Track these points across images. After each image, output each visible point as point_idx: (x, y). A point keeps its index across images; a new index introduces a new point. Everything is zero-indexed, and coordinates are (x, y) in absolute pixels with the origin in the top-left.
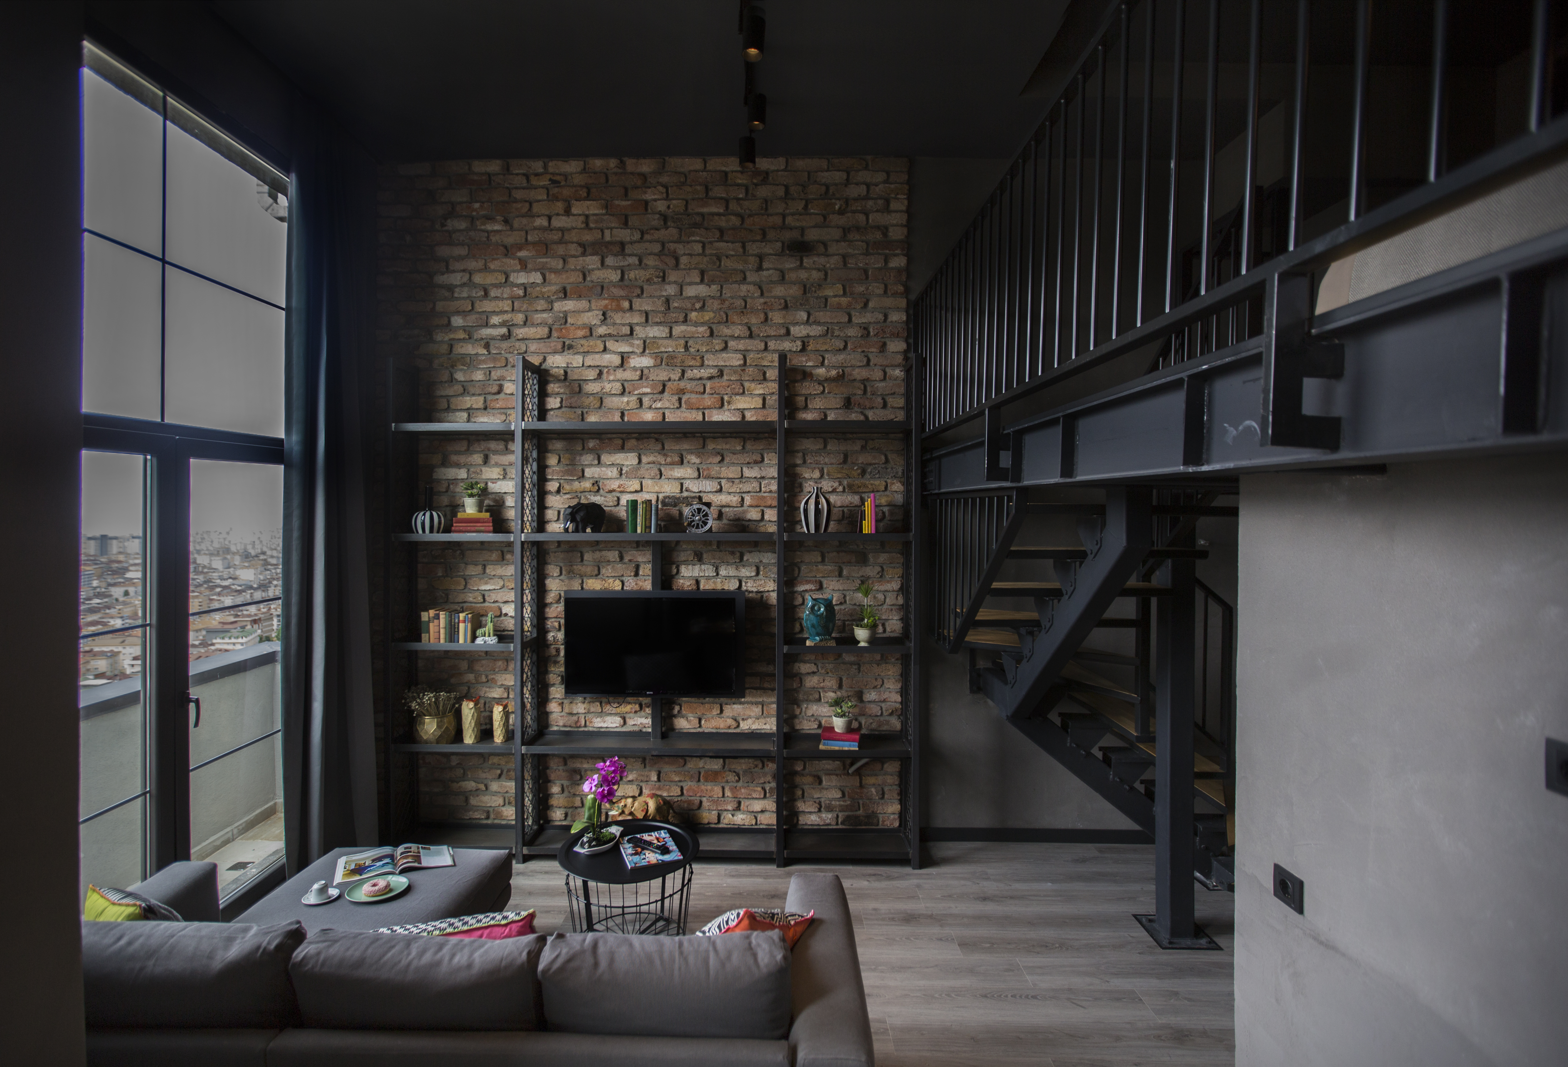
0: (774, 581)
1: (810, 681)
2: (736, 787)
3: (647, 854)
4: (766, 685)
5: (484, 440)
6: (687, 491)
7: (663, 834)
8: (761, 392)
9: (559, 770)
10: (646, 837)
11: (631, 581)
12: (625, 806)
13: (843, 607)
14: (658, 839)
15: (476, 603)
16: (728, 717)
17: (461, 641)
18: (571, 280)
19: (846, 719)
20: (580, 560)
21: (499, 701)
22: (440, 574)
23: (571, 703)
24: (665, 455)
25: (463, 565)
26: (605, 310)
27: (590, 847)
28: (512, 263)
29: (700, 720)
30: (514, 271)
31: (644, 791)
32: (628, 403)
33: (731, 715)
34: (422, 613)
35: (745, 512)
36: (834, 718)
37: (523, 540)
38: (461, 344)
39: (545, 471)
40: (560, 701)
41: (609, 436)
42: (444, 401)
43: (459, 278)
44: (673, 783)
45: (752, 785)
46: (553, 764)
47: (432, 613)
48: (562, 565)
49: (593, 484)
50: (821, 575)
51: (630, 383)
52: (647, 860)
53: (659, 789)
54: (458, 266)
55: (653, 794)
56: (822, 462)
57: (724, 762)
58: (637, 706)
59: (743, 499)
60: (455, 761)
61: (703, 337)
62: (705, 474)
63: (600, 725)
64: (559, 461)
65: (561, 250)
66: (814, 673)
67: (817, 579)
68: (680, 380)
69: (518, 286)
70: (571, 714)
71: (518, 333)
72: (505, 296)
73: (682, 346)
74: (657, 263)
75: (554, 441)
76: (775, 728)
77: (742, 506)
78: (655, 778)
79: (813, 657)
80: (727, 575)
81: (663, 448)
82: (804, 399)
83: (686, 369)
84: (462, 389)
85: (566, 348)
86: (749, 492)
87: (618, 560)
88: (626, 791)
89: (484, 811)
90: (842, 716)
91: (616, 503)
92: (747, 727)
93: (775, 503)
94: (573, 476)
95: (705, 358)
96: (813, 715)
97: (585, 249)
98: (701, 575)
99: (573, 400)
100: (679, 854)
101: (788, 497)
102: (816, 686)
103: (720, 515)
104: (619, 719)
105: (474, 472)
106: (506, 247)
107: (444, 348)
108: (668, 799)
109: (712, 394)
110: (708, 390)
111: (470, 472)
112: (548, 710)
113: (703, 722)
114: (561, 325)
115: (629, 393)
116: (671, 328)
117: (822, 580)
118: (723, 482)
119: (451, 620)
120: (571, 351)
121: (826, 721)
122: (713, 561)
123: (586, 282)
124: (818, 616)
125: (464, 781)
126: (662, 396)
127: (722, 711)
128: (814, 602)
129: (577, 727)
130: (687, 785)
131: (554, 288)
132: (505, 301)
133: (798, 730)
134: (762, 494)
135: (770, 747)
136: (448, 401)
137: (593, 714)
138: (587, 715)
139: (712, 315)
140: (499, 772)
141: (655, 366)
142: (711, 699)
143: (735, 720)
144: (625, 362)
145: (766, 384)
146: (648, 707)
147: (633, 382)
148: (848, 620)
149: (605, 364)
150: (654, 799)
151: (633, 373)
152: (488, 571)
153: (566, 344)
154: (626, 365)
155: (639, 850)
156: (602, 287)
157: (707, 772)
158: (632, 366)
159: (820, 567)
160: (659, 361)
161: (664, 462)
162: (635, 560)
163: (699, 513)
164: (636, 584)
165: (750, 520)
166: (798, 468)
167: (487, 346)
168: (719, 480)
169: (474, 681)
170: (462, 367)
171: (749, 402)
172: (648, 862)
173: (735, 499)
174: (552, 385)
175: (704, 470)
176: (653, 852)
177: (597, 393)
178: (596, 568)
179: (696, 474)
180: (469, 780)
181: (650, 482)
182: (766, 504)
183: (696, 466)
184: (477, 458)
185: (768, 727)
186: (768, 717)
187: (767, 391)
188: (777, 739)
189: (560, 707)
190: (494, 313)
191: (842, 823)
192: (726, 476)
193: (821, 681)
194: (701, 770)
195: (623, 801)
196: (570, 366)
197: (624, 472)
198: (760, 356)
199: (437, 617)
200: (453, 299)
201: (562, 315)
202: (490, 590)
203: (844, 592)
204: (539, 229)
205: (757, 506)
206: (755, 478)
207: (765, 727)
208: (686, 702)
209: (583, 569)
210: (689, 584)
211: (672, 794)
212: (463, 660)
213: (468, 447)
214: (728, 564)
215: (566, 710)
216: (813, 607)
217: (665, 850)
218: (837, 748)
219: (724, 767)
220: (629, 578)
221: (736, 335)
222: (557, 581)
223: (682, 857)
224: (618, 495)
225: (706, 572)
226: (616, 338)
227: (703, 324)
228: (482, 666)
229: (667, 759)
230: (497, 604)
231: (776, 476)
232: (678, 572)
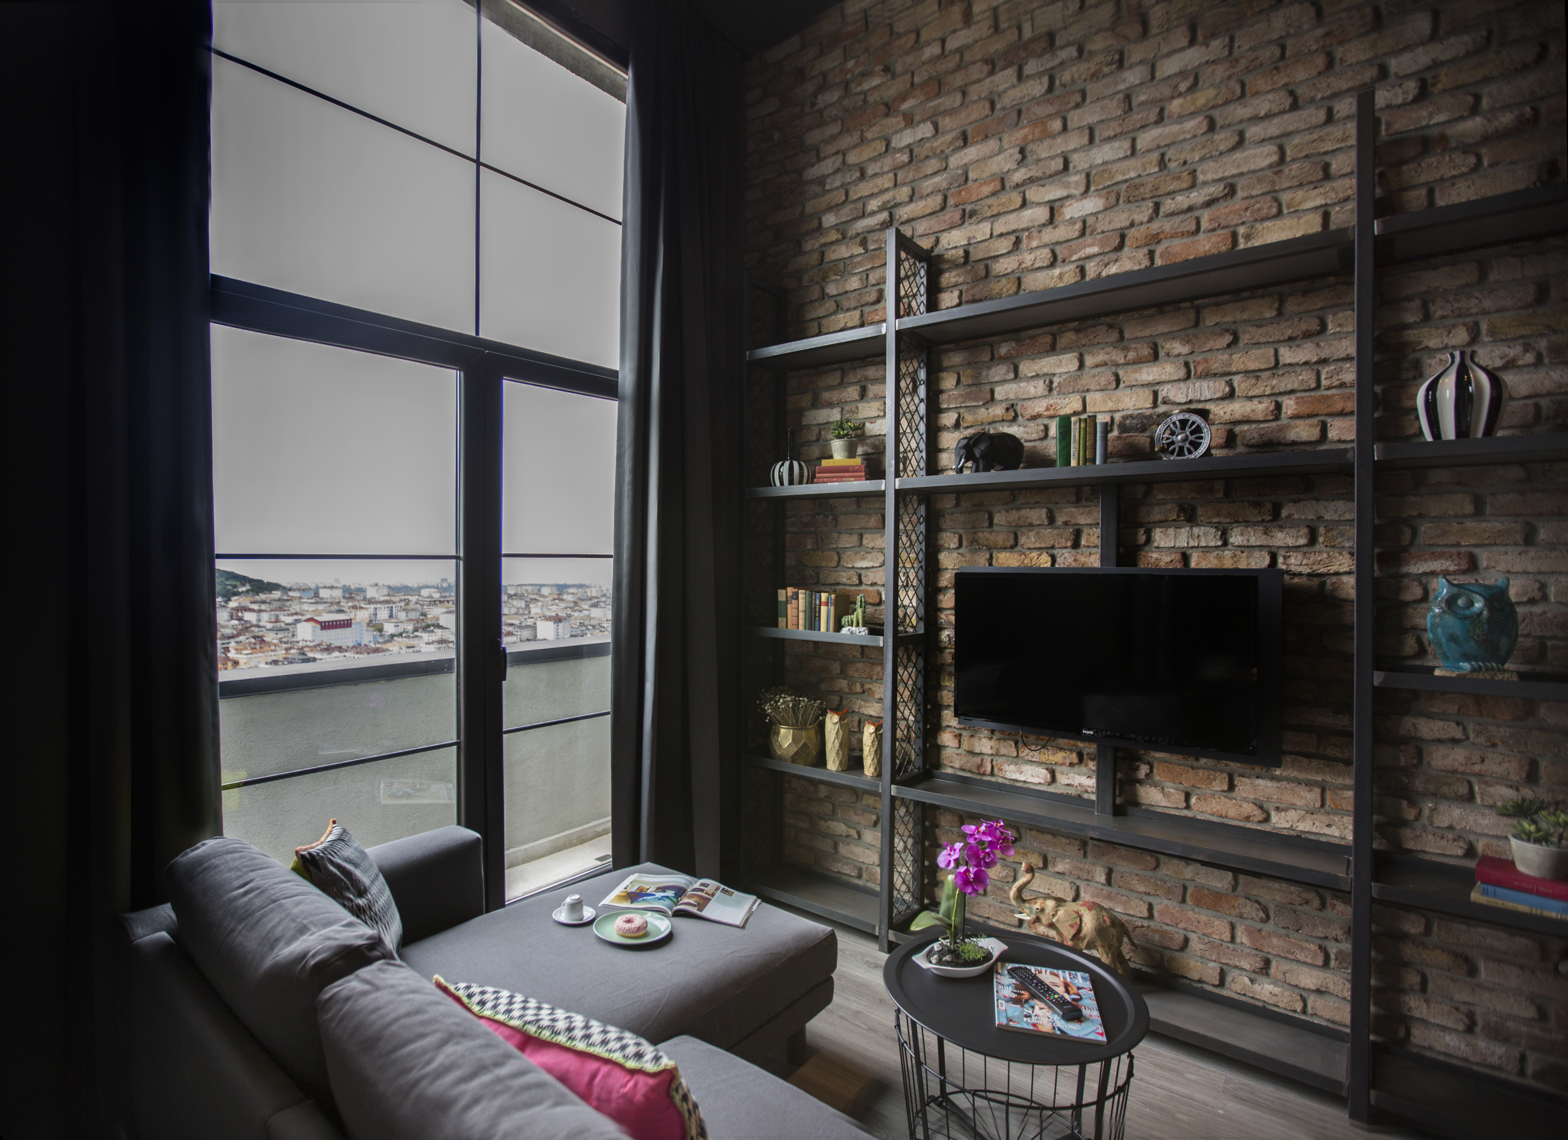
0: (1352, 554)
1: (1445, 757)
2: (1260, 931)
3: (1037, 1008)
4: (1331, 752)
5: (860, 368)
6: (1164, 403)
7: (1080, 980)
8: (1319, 202)
9: (953, 833)
10: (1046, 975)
11: (1067, 555)
12: (1042, 910)
13: (1537, 609)
14: (1067, 986)
15: (850, 585)
16: (1245, 799)
17: (823, 628)
18: (973, 117)
19: (1552, 849)
20: (987, 524)
21: (872, 719)
22: (809, 547)
23: (972, 736)
24: (1126, 349)
25: (835, 535)
26: (1022, 144)
27: (940, 962)
28: (896, 121)
29: (1188, 796)
30: (897, 132)
31: (1082, 894)
32: (1061, 276)
33: (1252, 796)
34: (779, 591)
35: (1281, 429)
36: (1514, 842)
37: (897, 488)
38: (834, 248)
39: (938, 398)
40: (957, 732)
41: (1031, 332)
42: (815, 324)
43: (831, 165)
44: (1135, 894)
45: (1296, 935)
46: (945, 821)
47: (790, 590)
48: (961, 531)
49: (1007, 409)
50: (1473, 541)
51: (1064, 245)
52: (1034, 1020)
53: (1109, 897)
54: (830, 149)
55: (1094, 903)
56: (1474, 310)
57: (1236, 880)
58: (1074, 755)
59: (1278, 406)
60: (823, 792)
61: (1195, 136)
62: (1199, 369)
63: (1014, 777)
64: (958, 382)
65: (959, 80)
66: (1455, 741)
67: (1463, 550)
68: (1150, 220)
69: (901, 150)
70: (971, 753)
71: (901, 213)
72: (886, 169)
73: (1154, 162)
74: (1109, 43)
75: (951, 354)
76: (1350, 837)
77: (1277, 418)
78: (1103, 879)
79: (1453, 709)
80: (1245, 543)
81: (1122, 338)
82: (1423, 192)
83: (1162, 199)
84: (835, 305)
85: (967, 216)
86: (1292, 392)
87: (1046, 522)
88: (1053, 889)
89: (855, 866)
90: (1541, 839)
91: (1042, 435)
92: (1288, 826)
93: (1352, 405)
94: (978, 401)
95: (1198, 173)
96: (1451, 828)
97: (992, 65)
98: (1192, 544)
99: (976, 290)
100: (1101, 1030)
101: (1384, 392)
102: (1461, 769)
103: (1231, 439)
104: (1045, 771)
105: (849, 411)
106: (887, 105)
107: (816, 256)
108: (1124, 918)
109: (1214, 230)
110: (1204, 225)
111: (845, 412)
112: (939, 741)
113: (1193, 800)
114: (960, 186)
115: (1064, 261)
116: (1134, 140)
117: (1477, 551)
118: (1236, 380)
119: (811, 602)
120: (974, 218)
121: (1487, 845)
122: (1215, 520)
123: (996, 112)
124: (1465, 618)
125: (833, 820)
126: (1119, 254)
127: (1231, 787)
128: (1455, 590)
129: (980, 774)
130: (1161, 904)
131: (948, 137)
132: (885, 176)
133: (1410, 851)
134: (1322, 392)
135: (1339, 871)
136: (819, 325)
137: (1004, 759)
138: (995, 759)
139: (1211, 93)
140: (874, 817)
141: (1106, 209)
142: (1210, 762)
143: (1261, 807)
144: (1056, 214)
145: (1328, 185)
146: (1093, 759)
147: (1069, 244)
148: (1554, 637)
149: (1025, 225)
150: (1094, 912)
151: (1070, 228)
152: (865, 542)
153: (967, 210)
154: (1058, 219)
155: (1026, 995)
156: (1020, 112)
157: (1199, 889)
158: (1068, 217)
159: (1470, 524)
160: (1113, 199)
161: (1122, 361)
162: (1073, 522)
163: (1183, 428)
164: (1075, 560)
165: (1294, 443)
166: (1410, 332)
167: (864, 243)
168: (1228, 378)
169: (846, 690)
170: (835, 277)
171: (1291, 228)
172: (1034, 1025)
173: (1261, 407)
174: (947, 275)
175: (1199, 363)
176: (1050, 1008)
177: (1013, 272)
178: (1012, 536)
179: (1182, 373)
180: (839, 821)
181: (1098, 395)
182: (1331, 410)
183: (1181, 360)
184: (852, 392)
185: (1334, 832)
186: (1336, 814)
187: (1332, 197)
188: (1355, 858)
189: (956, 741)
190: (872, 196)
191: (1537, 1076)
192: (1241, 367)
193: (1476, 758)
194: (1188, 884)
195: (1039, 901)
196: (972, 241)
197: (1055, 385)
198: (1315, 136)
199: (796, 597)
200: (825, 192)
201: (960, 172)
202: (867, 568)
203: (1541, 578)
204: (929, 62)
205: (1310, 416)
206: (1306, 363)
207: (1327, 831)
208: (1161, 761)
209: (992, 537)
210: (1169, 559)
211: (1132, 912)
212: (835, 660)
213: (842, 378)
214: (1247, 523)
215: (965, 746)
216: (1451, 602)
217: (1073, 1013)
218: (1523, 908)
219: (1234, 888)
220: (1064, 551)
221: (1262, 114)
222: (955, 555)
223: (1104, 1039)
224: (1046, 421)
225: (1203, 539)
226: (1041, 182)
227: (1193, 114)
228: (857, 671)
229: (1123, 851)
230: (875, 588)
231: (1354, 354)
232: (1149, 540)
